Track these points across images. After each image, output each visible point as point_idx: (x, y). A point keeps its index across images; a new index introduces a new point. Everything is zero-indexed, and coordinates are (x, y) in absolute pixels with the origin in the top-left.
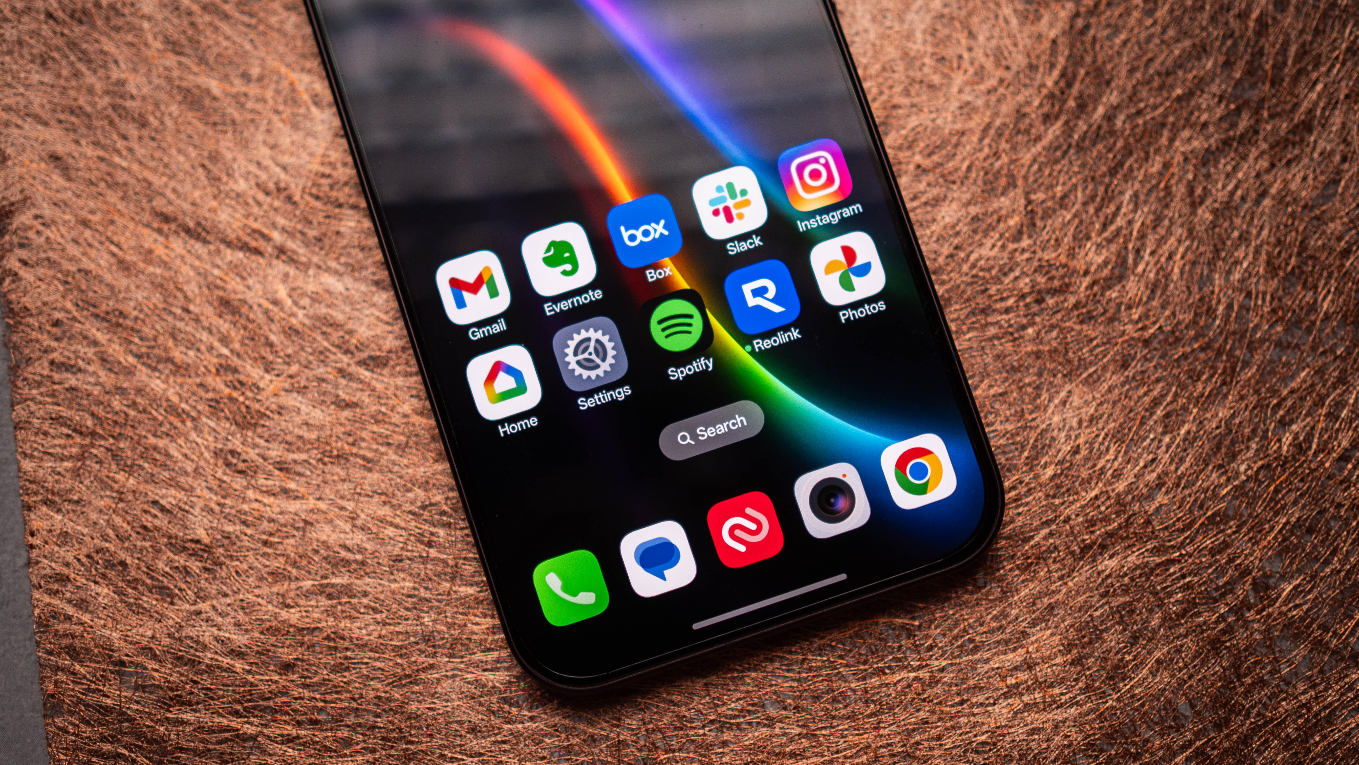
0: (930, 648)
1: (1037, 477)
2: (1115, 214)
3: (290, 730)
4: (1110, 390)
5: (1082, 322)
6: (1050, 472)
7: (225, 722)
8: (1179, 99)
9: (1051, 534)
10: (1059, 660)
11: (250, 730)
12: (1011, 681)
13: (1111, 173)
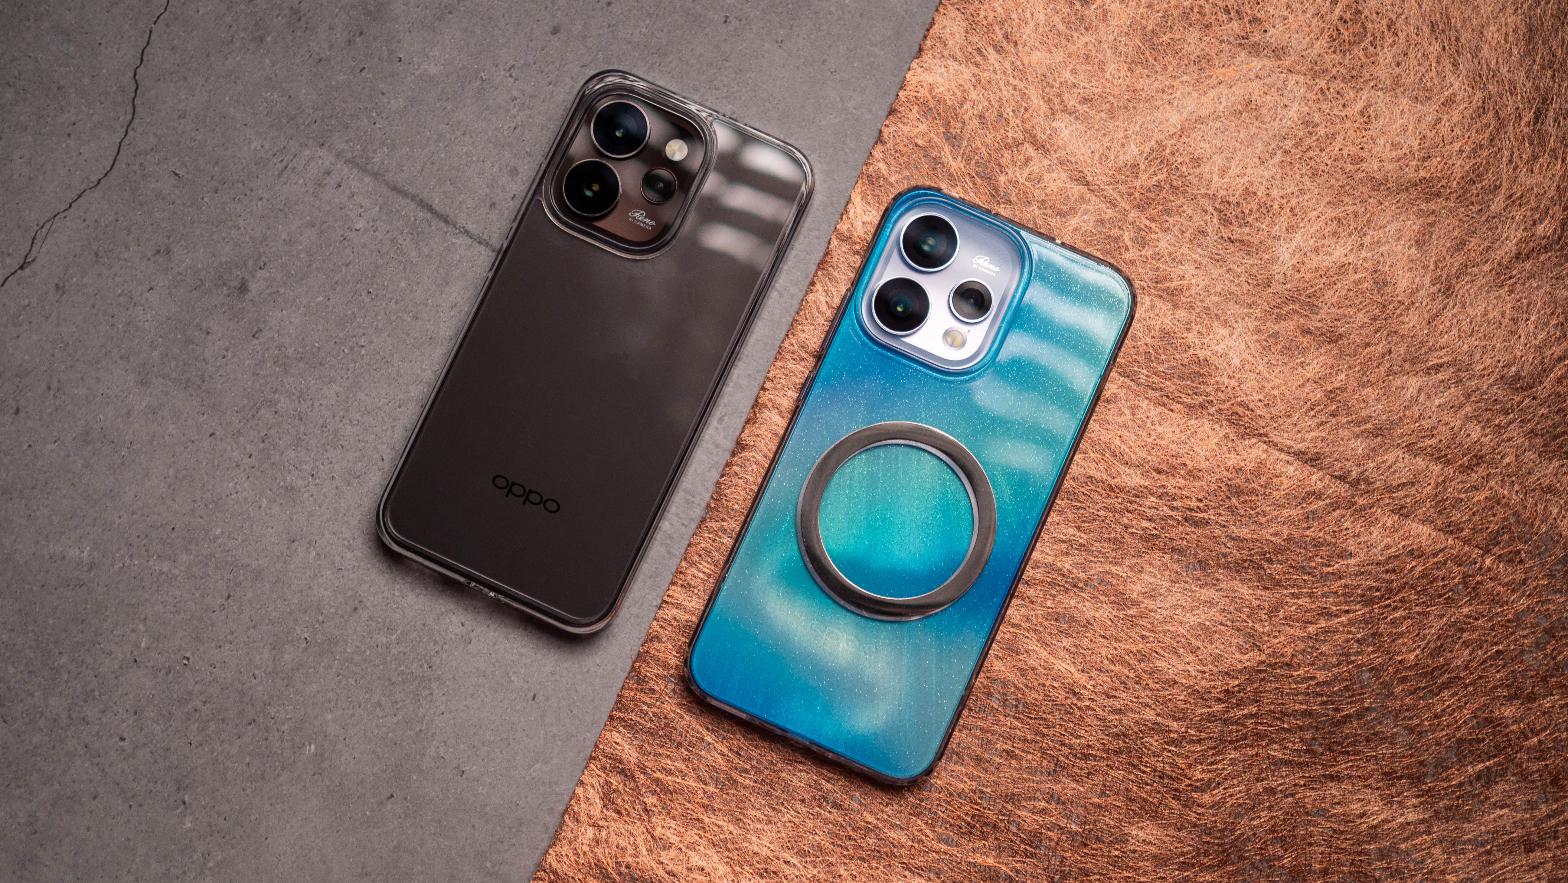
1: (1109, 852)
2: (1220, 761)
3: (726, 751)
4: (1166, 836)
5: (1173, 799)
6: (1116, 853)
7: (701, 729)
8: (1283, 728)
11: (709, 739)
13: (1231, 742)
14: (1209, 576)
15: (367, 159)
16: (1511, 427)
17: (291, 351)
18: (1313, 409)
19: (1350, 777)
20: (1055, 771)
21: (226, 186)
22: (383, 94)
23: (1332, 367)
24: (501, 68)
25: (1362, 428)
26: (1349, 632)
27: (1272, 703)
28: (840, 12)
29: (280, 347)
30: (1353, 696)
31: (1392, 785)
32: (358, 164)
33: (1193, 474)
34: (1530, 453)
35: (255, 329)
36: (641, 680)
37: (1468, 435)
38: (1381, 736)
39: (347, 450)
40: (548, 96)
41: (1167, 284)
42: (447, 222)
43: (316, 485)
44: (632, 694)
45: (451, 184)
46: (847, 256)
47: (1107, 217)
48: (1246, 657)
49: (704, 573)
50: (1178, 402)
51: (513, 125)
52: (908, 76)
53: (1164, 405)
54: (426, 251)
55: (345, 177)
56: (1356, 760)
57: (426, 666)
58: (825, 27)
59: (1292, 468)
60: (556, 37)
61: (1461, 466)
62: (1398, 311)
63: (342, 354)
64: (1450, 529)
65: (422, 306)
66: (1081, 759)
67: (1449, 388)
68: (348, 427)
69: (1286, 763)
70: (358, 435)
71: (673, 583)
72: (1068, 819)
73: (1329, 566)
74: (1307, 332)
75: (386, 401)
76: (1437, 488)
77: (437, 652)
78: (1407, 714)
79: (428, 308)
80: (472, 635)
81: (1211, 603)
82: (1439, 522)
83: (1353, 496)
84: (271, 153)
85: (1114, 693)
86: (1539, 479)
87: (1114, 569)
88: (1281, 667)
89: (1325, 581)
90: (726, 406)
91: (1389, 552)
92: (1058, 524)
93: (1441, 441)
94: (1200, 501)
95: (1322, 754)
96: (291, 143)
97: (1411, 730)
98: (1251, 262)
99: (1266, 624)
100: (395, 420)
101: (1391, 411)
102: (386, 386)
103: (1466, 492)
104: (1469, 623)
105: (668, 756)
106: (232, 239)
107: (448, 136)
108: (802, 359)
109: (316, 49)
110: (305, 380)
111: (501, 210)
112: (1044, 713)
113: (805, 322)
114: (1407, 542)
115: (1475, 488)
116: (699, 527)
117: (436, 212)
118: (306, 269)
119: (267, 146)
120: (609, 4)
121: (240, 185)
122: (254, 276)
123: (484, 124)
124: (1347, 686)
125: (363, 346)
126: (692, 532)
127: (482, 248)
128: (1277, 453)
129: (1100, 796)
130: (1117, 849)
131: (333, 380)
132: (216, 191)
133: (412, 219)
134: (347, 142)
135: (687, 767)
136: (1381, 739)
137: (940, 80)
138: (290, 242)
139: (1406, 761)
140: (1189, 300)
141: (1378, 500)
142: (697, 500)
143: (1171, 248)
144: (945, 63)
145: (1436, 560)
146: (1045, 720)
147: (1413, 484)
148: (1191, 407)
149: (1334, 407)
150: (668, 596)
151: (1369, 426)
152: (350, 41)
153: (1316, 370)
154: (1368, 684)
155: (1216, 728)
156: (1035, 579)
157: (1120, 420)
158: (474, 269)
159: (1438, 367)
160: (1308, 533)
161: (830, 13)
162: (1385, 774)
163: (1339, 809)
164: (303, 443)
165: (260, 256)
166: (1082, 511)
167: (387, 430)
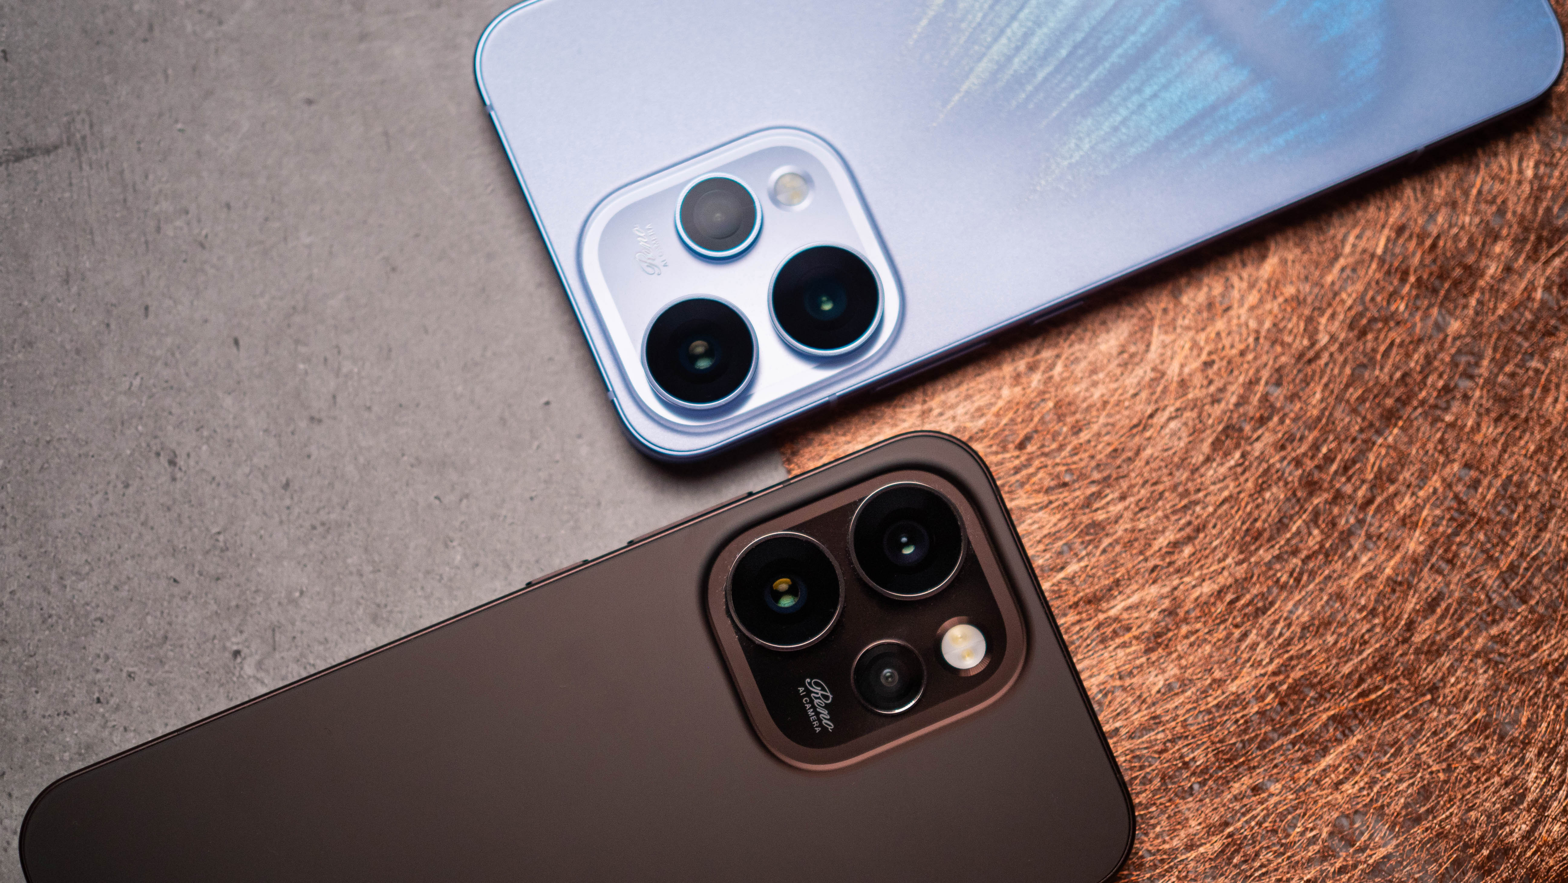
39: (113, 617)
43: (117, 708)
65: (21, 321)
68: (81, 585)
70: (108, 582)
75: (100, 496)
79: (33, 315)
100: (138, 511)
102: (79, 477)
127: (29, 163)
164: (41, 670)
167: (141, 535)
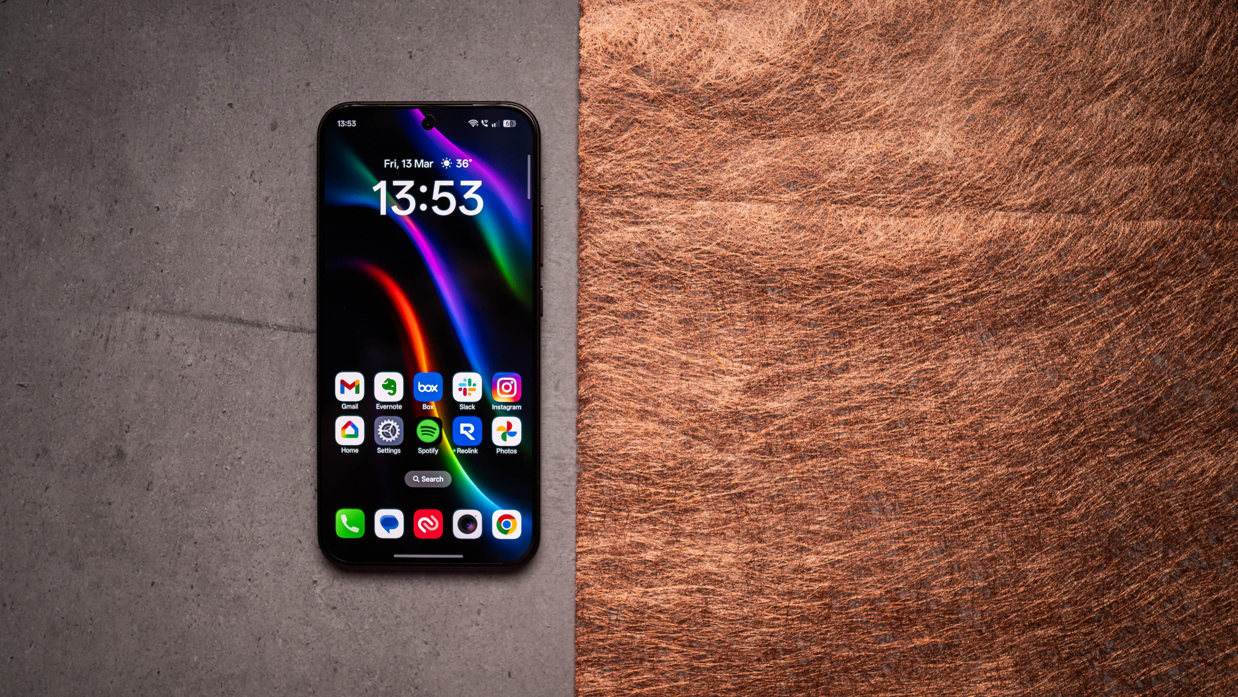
0: (957, 656)
1: (1016, 591)
2: (1072, 481)
4: (1055, 558)
5: (1048, 526)
6: (1022, 589)
8: (1111, 432)
9: (1017, 616)
10: (1010, 669)
11: (664, 645)
12: (988, 675)
13: (1075, 461)
14: (1001, 337)
15: (170, 303)
16: (1192, 108)
17: (183, 488)
18: (1027, 166)
19: (1180, 447)
20: (946, 546)
21: (66, 377)
22: (157, 243)
23: (1028, 124)
24: (244, 178)
25: (1073, 163)
26: (1132, 333)
27: (1094, 416)
28: (501, 7)
29: (173, 489)
30: (1155, 382)
31: (1216, 438)
32: (164, 311)
33: (954, 261)
34: (1215, 123)
35: (146, 484)
36: (588, 624)
37: (1161, 130)
38: (1192, 403)
39: (268, 547)
40: (293, 184)
41: (868, 115)
42: (259, 326)
43: (257, 586)
44: (586, 638)
45: (248, 293)
46: (598, 207)
47: (795, 80)
48: (1058, 389)
49: (599, 516)
50: (918, 208)
51: (276, 221)
52: (581, 35)
53: (907, 215)
54: (254, 357)
55: (159, 327)
56: (1179, 431)
57: (412, 688)
58: (495, 25)
59: (1031, 221)
60: (276, 132)
61: (1165, 158)
62: (1062, 55)
63: (226, 472)
64: (1178, 213)
65: (272, 404)
66: (963, 529)
67: (1129, 99)
68: (259, 528)
69: (1125, 458)
70: (271, 531)
71: (579, 535)
72: (973, 580)
73: (1094, 286)
74: (996, 104)
75: (280, 493)
76: (1153, 185)
77: (416, 674)
78: (1204, 377)
79: (278, 404)
80: (437, 648)
81: (1012, 359)
82: (1166, 212)
83: (1089, 222)
84: (89, 334)
85: (966, 465)
86: (1230, 142)
87: (924, 366)
88: (1089, 384)
89: (1095, 300)
90: (555, 374)
91: (1136, 254)
92: (864, 350)
93: (1140, 145)
94: (969, 280)
95: (1150, 438)
96: (102, 317)
97: (1213, 388)
98: (927, 66)
99: (1063, 356)
100: (295, 506)
101: (1091, 139)
102: (274, 482)
103: (1177, 178)
104: (1223, 282)
105: (636, 674)
106: (92, 418)
107: (227, 255)
108: (600, 308)
109: (86, 231)
110: (206, 507)
111: (299, 297)
112: (918, 505)
113: (588, 277)
114: (1147, 240)
115: (1184, 171)
116: (579, 481)
117: (247, 322)
118: (163, 417)
119: (84, 330)
120: (308, 84)
121: (78, 371)
122: (124, 441)
123: (251, 231)
124: (1147, 376)
125: (240, 458)
126: (574, 489)
127: (299, 334)
128: (1014, 214)
129: (990, 551)
130: (1021, 586)
131: (229, 497)
132: (61, 385)
133: (230, 336)
134: (147, 296)
135: (655, 674)
136: (1192, 406)
137: (608, 26)
138: (140, 400)
139: (1219, 415)
140: (890, 120)
141: (1110, 216)
142: (567, 461)
143: (859, 84)
144: (606, 11)
145: (1176, 243)
146: (922, 510)
147: (1132, 190)
148: (930, 207)
149: (1044, 155)
150: (579, 547)
151: (1078, 159)
152: (110, 212)
153: (1017, 132)
154: (1164, 367)
155: (1058, 457)
156: (865, 402)
157: (877, 243)
158: (300, 354)
159: (1113, 87)
160: (1066, 268)
161: (493, 11)
162: (1206, 432)
163: (1182, 476)
164: (230, 558)
165: (121, 421)
166: (878, 331)
167: (292, 517)
